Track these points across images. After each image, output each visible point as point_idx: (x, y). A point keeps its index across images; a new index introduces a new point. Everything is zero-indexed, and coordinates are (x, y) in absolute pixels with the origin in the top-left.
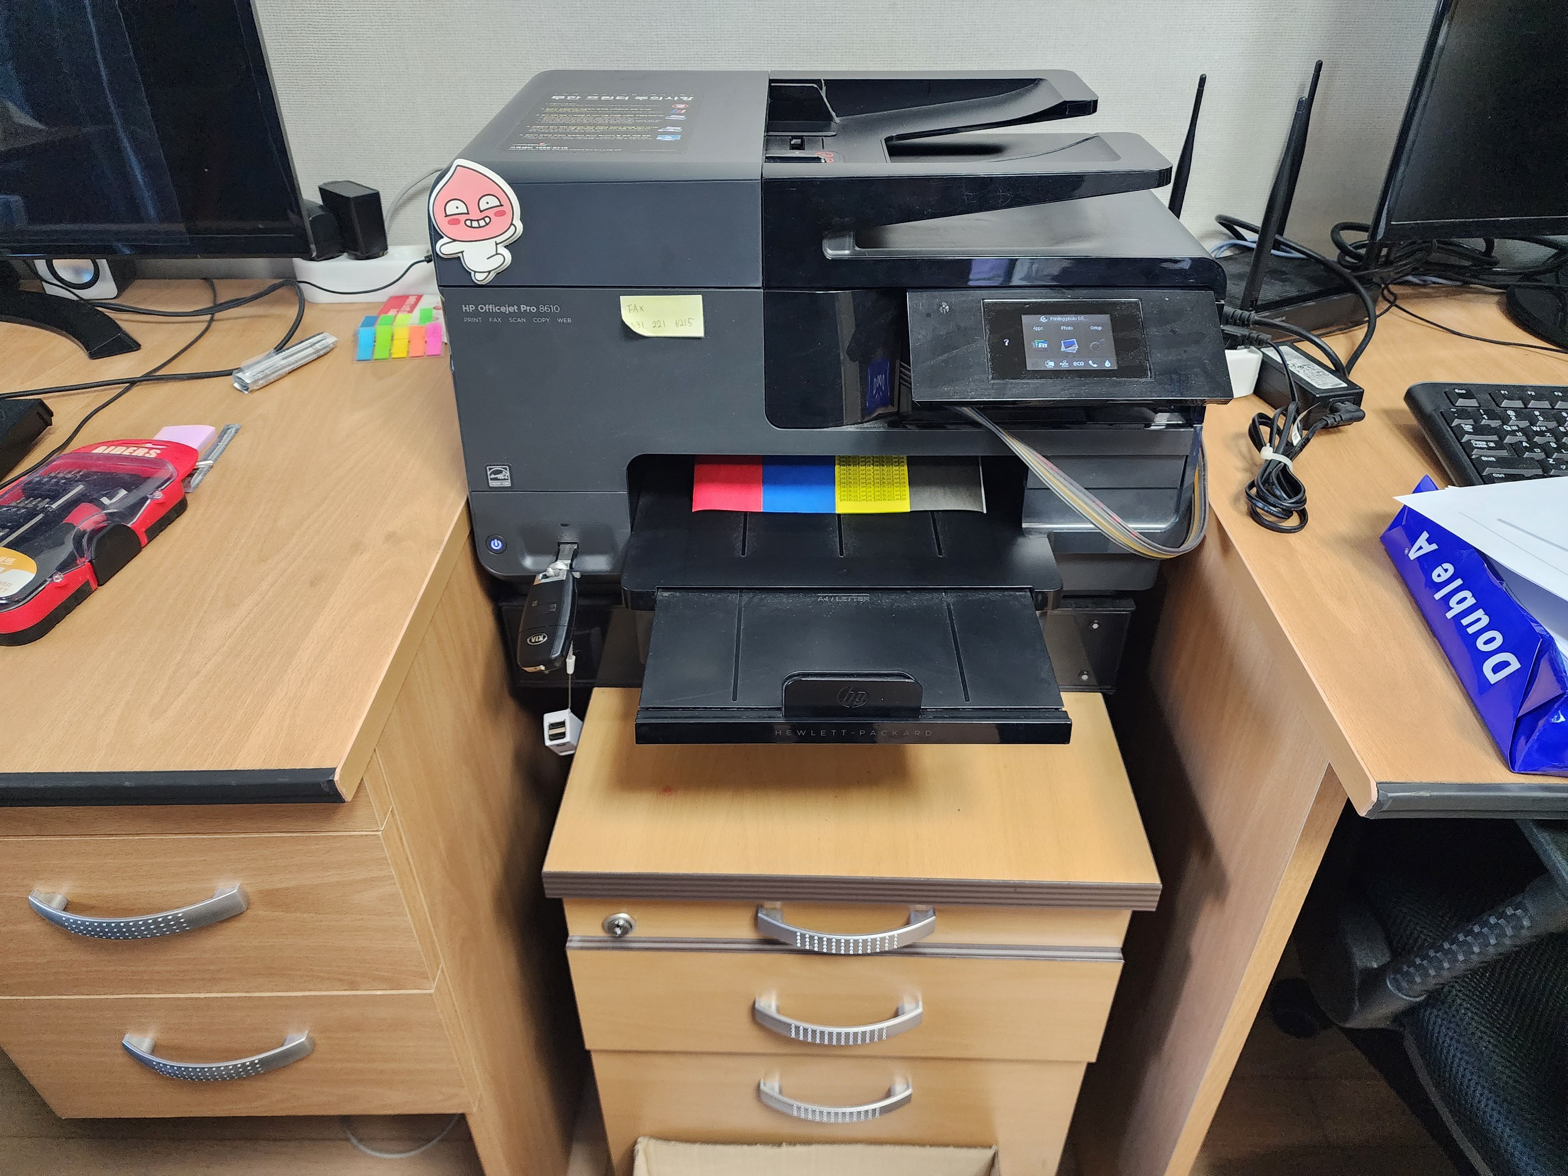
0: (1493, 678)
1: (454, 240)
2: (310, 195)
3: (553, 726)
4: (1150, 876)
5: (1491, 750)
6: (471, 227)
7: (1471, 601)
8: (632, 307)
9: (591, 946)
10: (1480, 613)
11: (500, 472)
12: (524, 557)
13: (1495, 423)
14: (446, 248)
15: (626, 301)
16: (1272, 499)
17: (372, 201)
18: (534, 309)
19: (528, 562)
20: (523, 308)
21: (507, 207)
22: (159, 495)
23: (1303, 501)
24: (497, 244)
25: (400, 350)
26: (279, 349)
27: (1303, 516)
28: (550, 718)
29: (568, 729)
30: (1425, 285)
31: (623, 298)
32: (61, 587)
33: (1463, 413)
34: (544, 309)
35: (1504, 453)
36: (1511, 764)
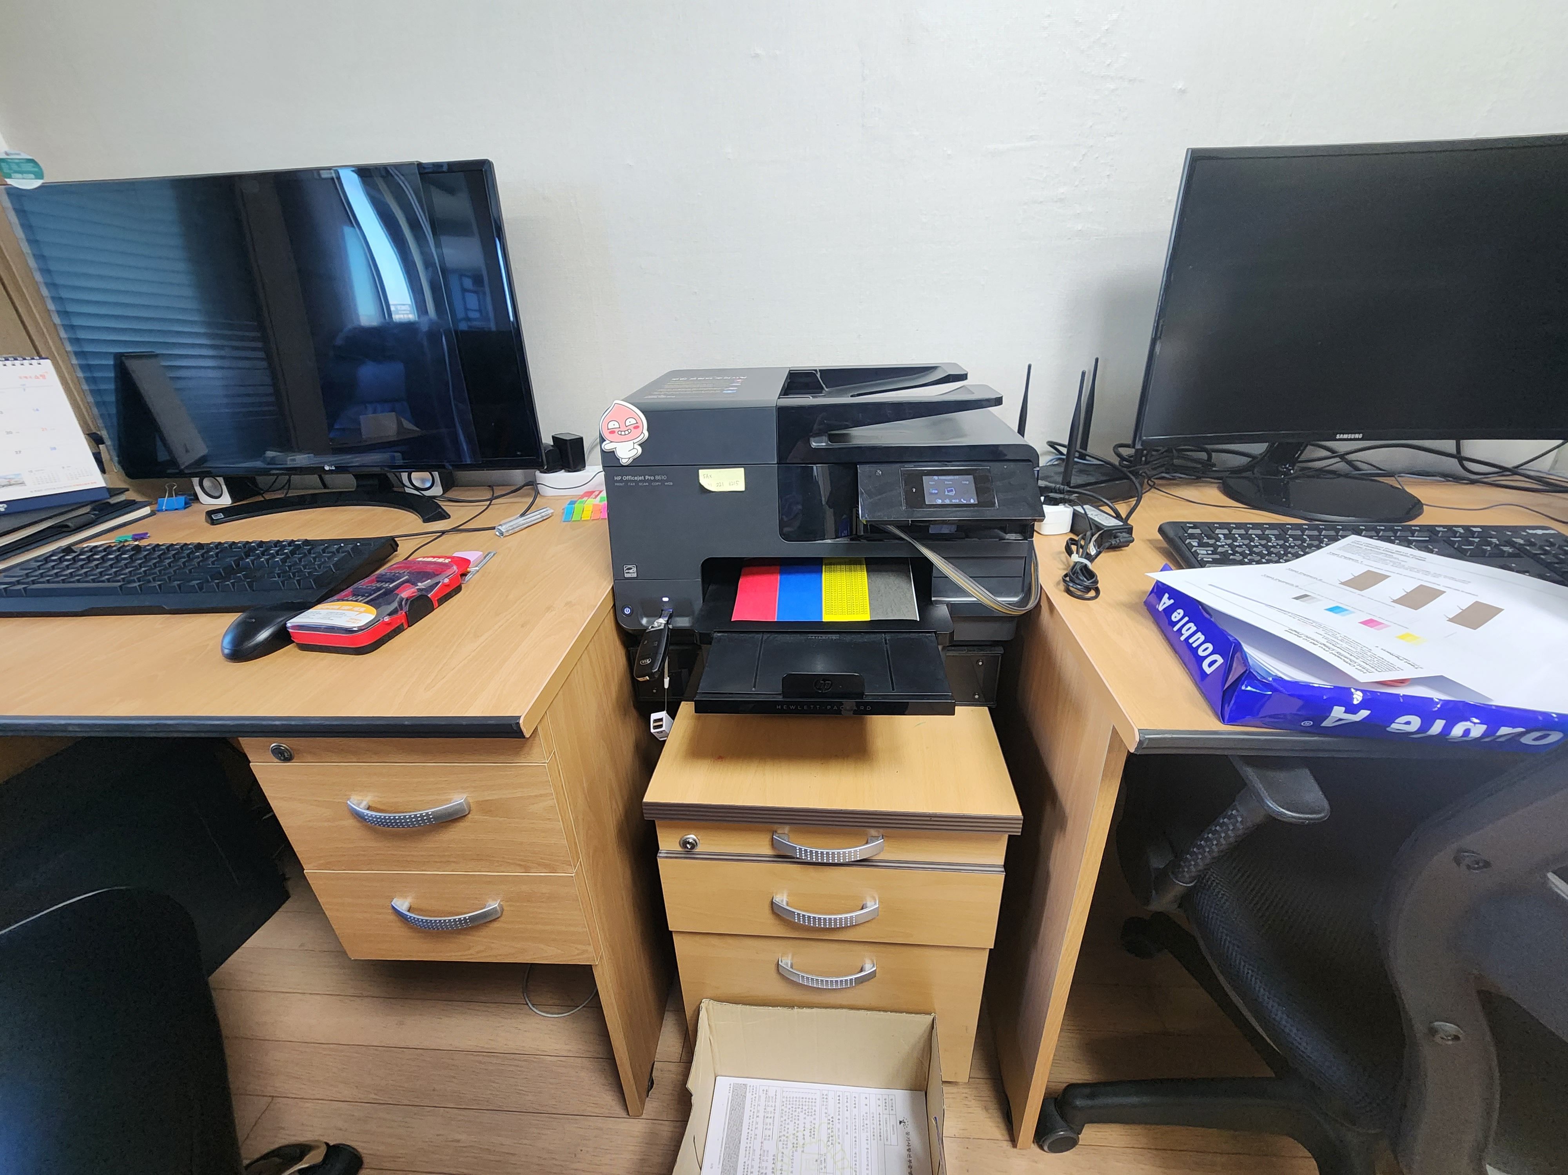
0: (1208, 671)
1: (611, 442)
2: (547, 439)
3: (655, 721)
4: (1015, 810)
5: (1210, 713)
6: (621, 435)
7: (1194, 628)
8: (705, 476)
9: (672, 855)
10: (1199, 634)
11: (630, 569)
12: (642, 618)
13: (1211, 542)
14: (607, 446)
15: (702, 472)
16: (1078, 581)
17: (579, 441)
18: (652, 478)
19: (644, 621)
20: (647, 477)
21: (640, 424)
22: (446, 581)
23: (1096, 582)
24: (634, 443)
25: (587, 515)
26: (523, 515)
27: (1097, 590)
28: (654, 716)
29: (664, 723)
30: (1174, 479)
31: (701, 471)
32: (388, 624)
33: (1192, 536)
34: (657, 478)
35: (1217, 556)
36: (1222, 718)
